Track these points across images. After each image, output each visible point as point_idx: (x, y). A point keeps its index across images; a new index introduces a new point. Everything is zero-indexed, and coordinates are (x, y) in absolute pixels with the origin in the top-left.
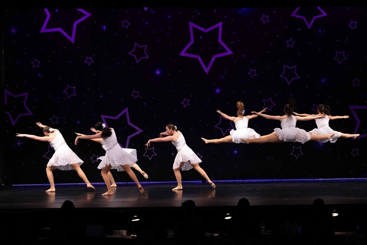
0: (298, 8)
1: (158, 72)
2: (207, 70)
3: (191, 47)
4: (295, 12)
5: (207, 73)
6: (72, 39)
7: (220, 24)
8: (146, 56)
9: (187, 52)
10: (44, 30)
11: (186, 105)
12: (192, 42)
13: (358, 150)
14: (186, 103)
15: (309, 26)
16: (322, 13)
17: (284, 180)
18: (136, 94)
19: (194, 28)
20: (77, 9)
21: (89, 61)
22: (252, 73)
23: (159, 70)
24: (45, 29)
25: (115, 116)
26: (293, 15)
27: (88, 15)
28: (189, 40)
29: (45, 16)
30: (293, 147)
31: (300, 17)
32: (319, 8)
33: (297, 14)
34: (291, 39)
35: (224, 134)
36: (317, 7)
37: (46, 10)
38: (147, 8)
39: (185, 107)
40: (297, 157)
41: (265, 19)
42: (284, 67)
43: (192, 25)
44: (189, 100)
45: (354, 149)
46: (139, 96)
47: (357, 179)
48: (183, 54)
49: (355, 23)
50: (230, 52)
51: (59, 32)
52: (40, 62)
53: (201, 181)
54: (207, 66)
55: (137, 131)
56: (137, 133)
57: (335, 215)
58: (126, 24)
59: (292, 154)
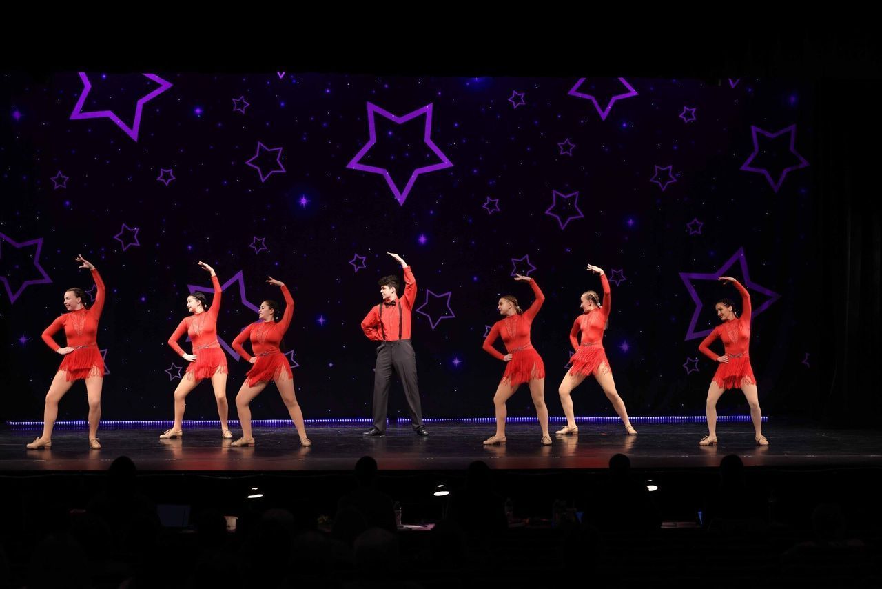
0: (583, 80)
1: (304, 201)
2: (401, 199)
3: (370, 152)
4: (576, 87)
5: (401, 204)
6: (134, 134)
7: (428, 108)
8: (280, 169)
9: (360, 162)
10: (77, 114)
11: (359, 267)
12: (372, 141)
13: (696, 360)
14: (358, 262)
15: (604, 115)
16: (628, 91)
18: (258, 245)
19: (377, 115)
20: (145, 75)
21: (166, 176)
22: (491, 205)
23: (305, 198)
24: (81, 112)
26: (573, 92)
27: (165, 85)
28: (367, 139)
29: (81, 86)
31: (586, 97)
32: (622, 79)
33: (579, 90)
34: (567, 139)
35: (434, 325)
36: (620, 79)
37: (83, 75)
38: (284, 73)
39: (356, 270)
41: (517, 99)
42: (554, 195)
43: (372, 108)
44: (364, 258)
45: (689, 359)
46: (266, 248)
47: (694, 418)
48: (354, 165)
49: (692, 111)
50: (447, 163)
51: (107, 120)
52: (68, 178)
54: (401, 192)
57: (652, 488)
58: (241, 105)
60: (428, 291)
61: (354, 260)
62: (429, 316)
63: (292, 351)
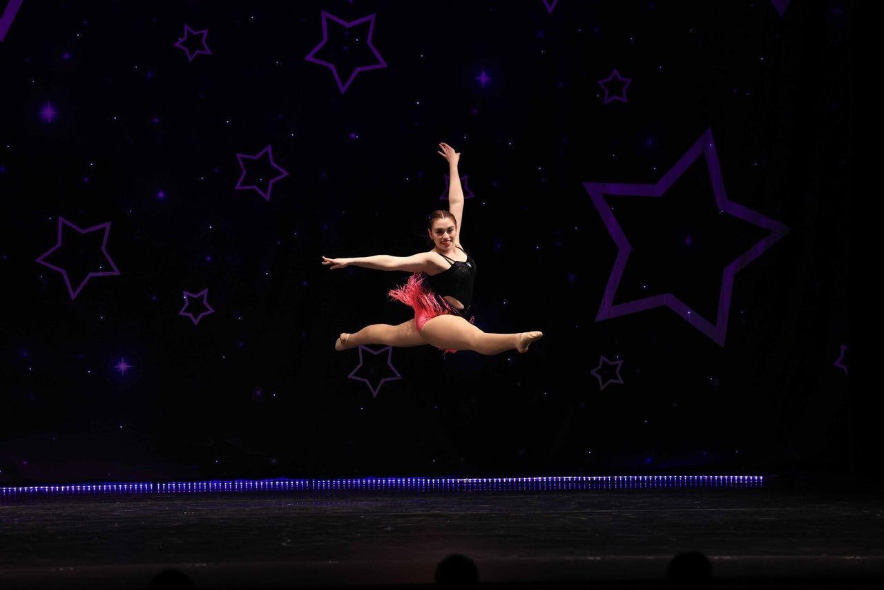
13: (620, 363)
17: (321, 483)
22: (194, 43)
35: (74, 290)
40: (375, 390)
42: (324, 23)
45: (603, 358)
59: (355, 375)
60: (61, 220)
62: (64, 272)
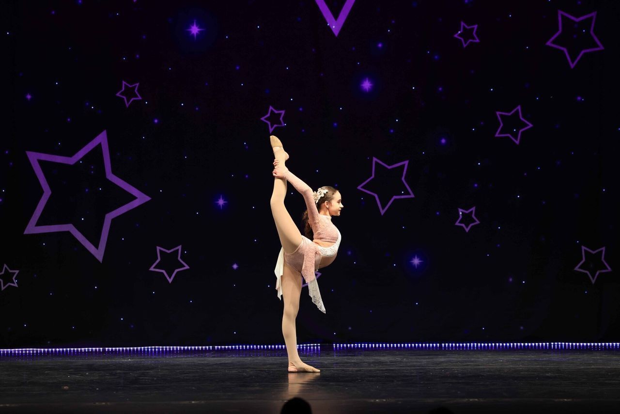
1: (195, 30)
2: (335, 26)
5: (336, 33)
11: (275, 126)
17: (558, 345)
18: (129, 93)
22: (467, 34)
23: (197, 26)
25: (70, 154)
30: (583, 248)
35: (383, 208)
40: (593, 277)
42: (560, 18)
44: (283, 112)
46: (140, 98)
53: (317, 346)
54: (336, 15)
55: (134, 198)
56: (134, 204)
59: (579, 268)
60: (375, 159)
61: (269, 115)
62: (376, 196)
63: (180, 247)
